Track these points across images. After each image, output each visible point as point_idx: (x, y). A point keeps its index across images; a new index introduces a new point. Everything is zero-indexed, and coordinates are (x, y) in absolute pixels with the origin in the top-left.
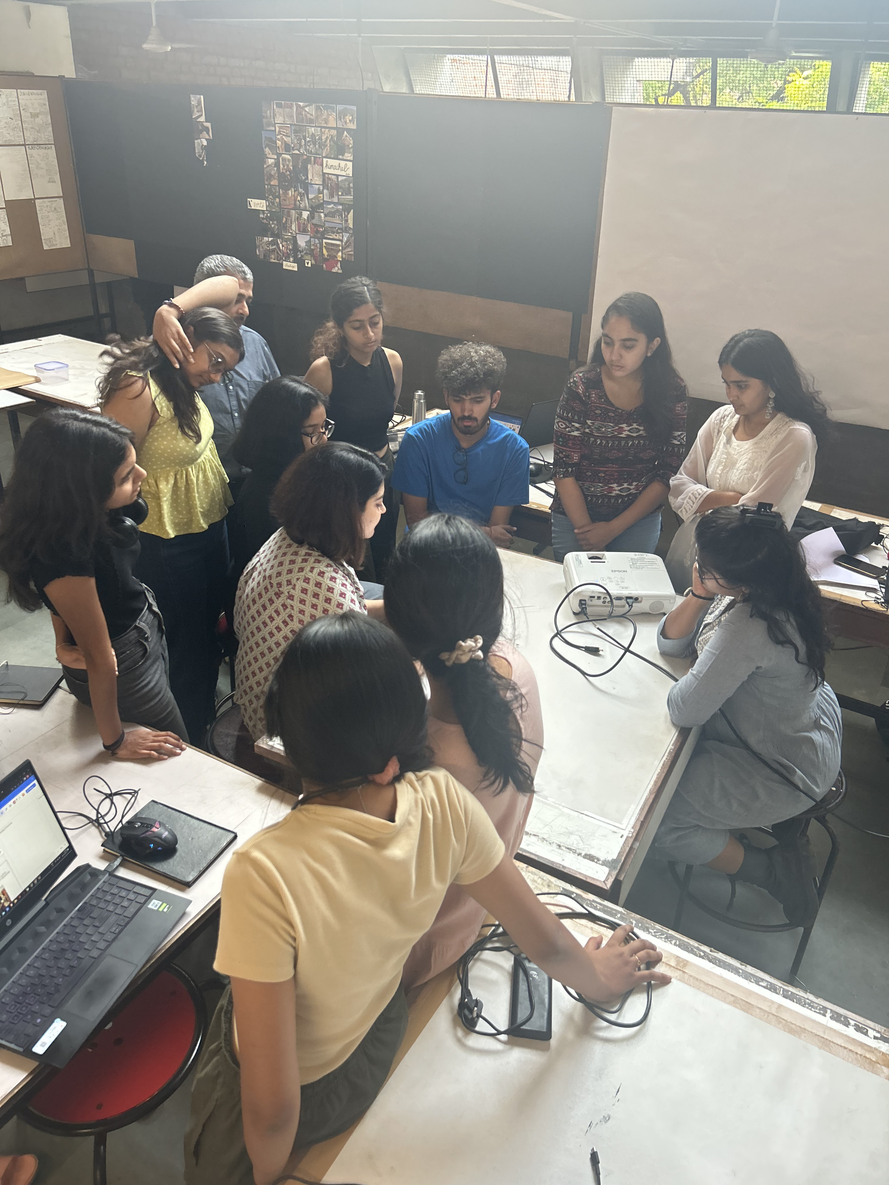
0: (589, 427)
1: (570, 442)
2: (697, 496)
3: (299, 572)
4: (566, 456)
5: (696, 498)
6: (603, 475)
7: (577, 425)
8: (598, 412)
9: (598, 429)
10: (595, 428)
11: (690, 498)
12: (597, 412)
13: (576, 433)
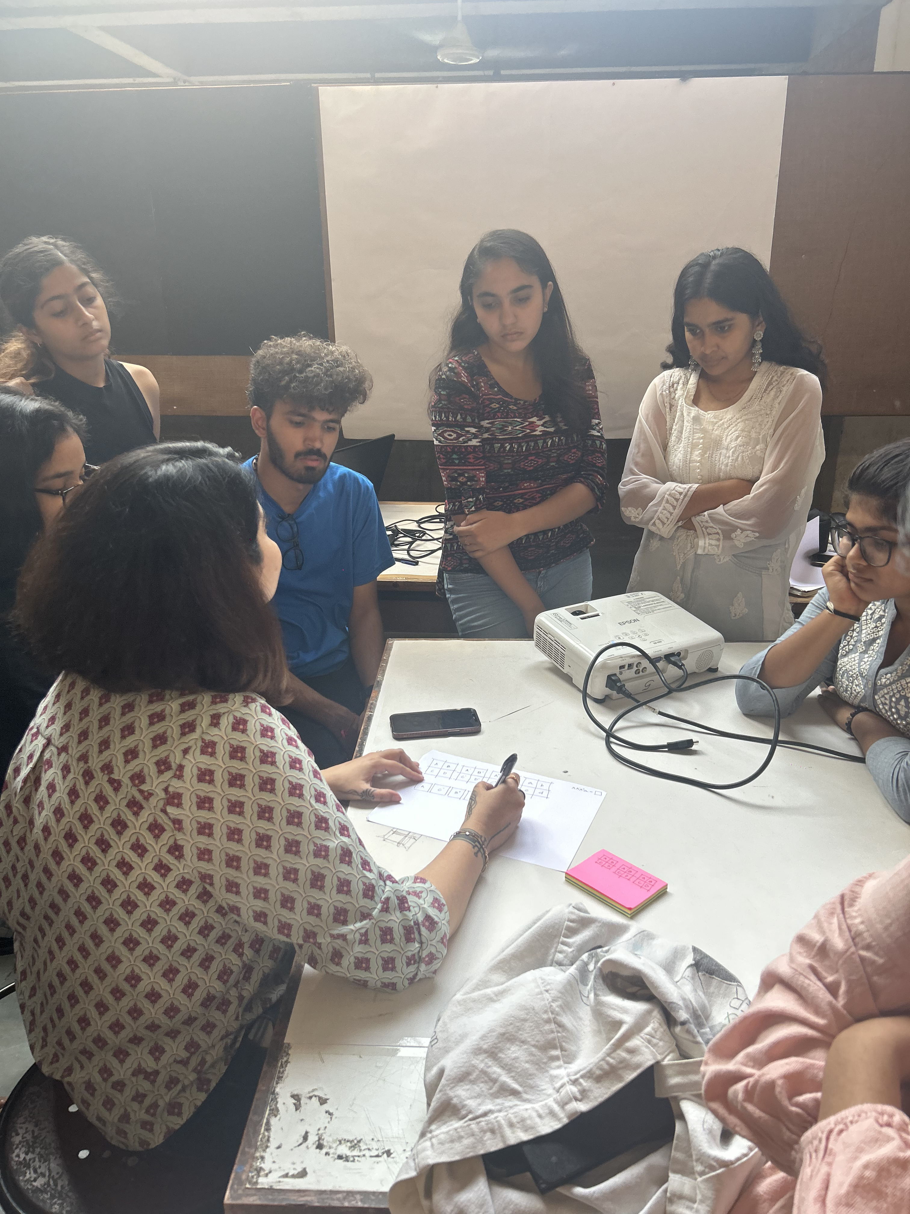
0: (488, 430)
1: (471, 456)
2: (678, 496)
3: (183, 734)
4: (471, 479)
5: (677, 500)
6: (521, 500)
7: (473, 430)
8: (495, 406)
9: (502, 430)
10: (497, 429)
11: (667, 502)
12: (493, 406)
13: (474, 442)
